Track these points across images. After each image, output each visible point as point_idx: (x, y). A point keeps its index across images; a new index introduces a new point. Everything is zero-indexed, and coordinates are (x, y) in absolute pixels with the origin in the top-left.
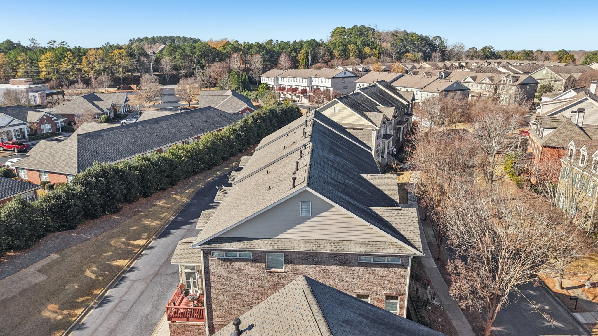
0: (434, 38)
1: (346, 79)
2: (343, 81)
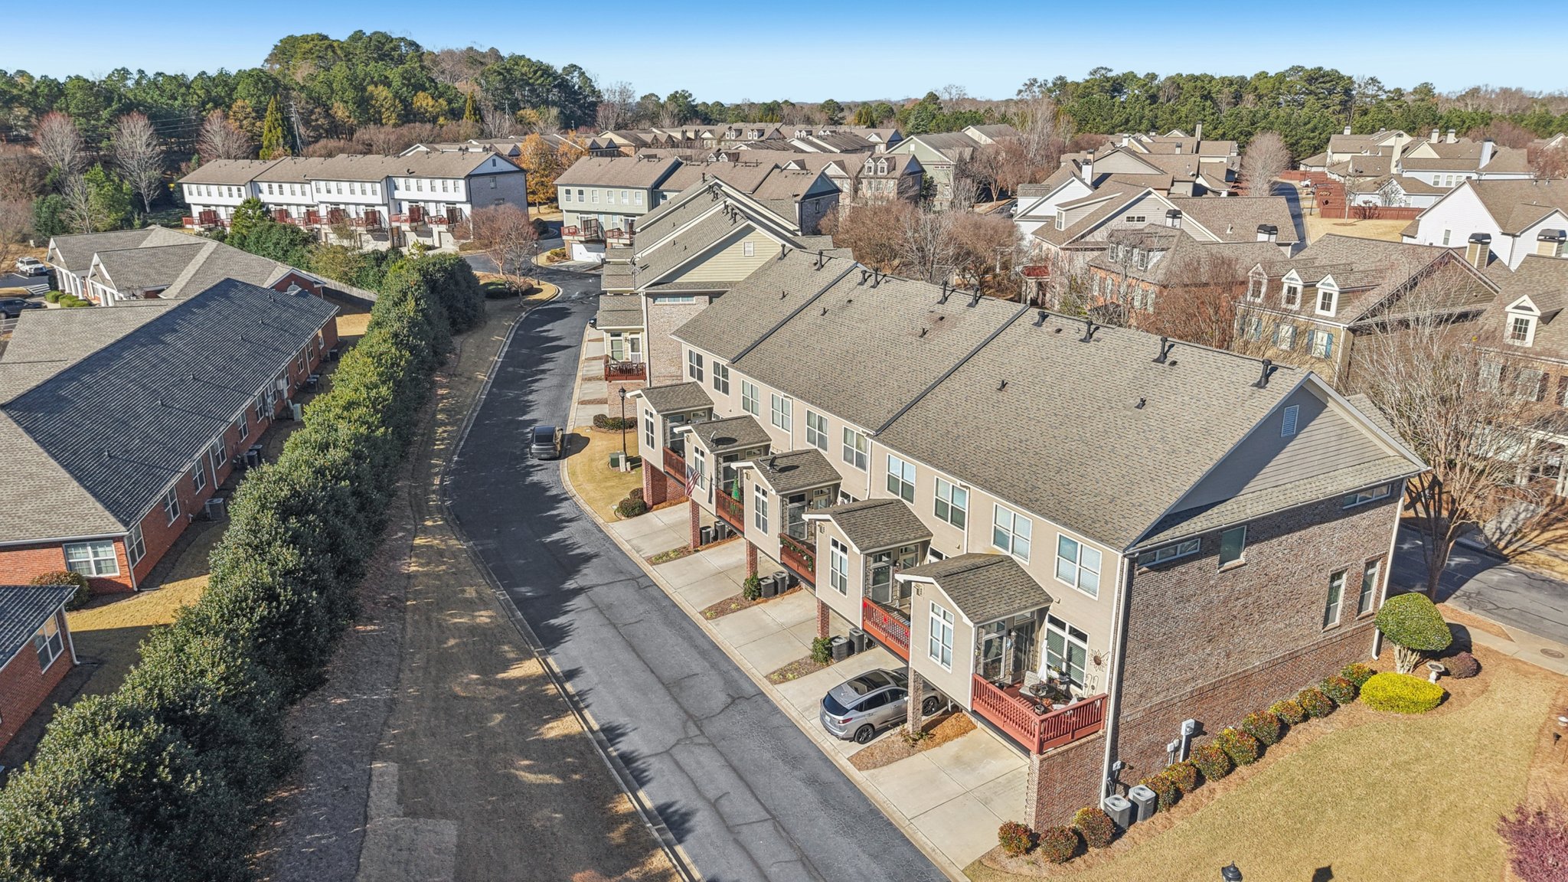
0: (565, 69)
1: (499, 178)
2: (492, 185)
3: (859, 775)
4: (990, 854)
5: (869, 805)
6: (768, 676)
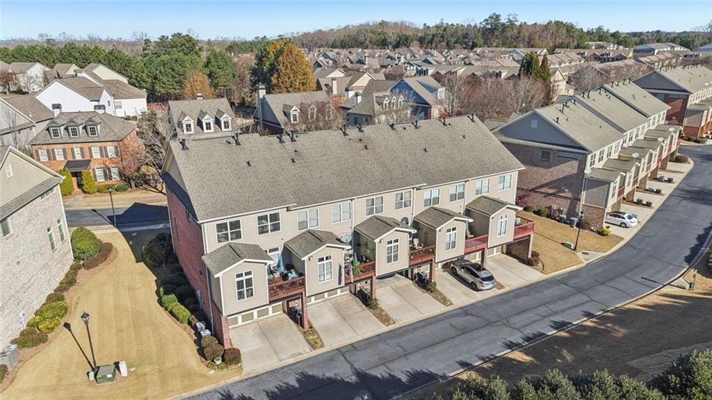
3: (507, 289)
4: (536, 269)
5: (523, 288)
6: (447, 306)
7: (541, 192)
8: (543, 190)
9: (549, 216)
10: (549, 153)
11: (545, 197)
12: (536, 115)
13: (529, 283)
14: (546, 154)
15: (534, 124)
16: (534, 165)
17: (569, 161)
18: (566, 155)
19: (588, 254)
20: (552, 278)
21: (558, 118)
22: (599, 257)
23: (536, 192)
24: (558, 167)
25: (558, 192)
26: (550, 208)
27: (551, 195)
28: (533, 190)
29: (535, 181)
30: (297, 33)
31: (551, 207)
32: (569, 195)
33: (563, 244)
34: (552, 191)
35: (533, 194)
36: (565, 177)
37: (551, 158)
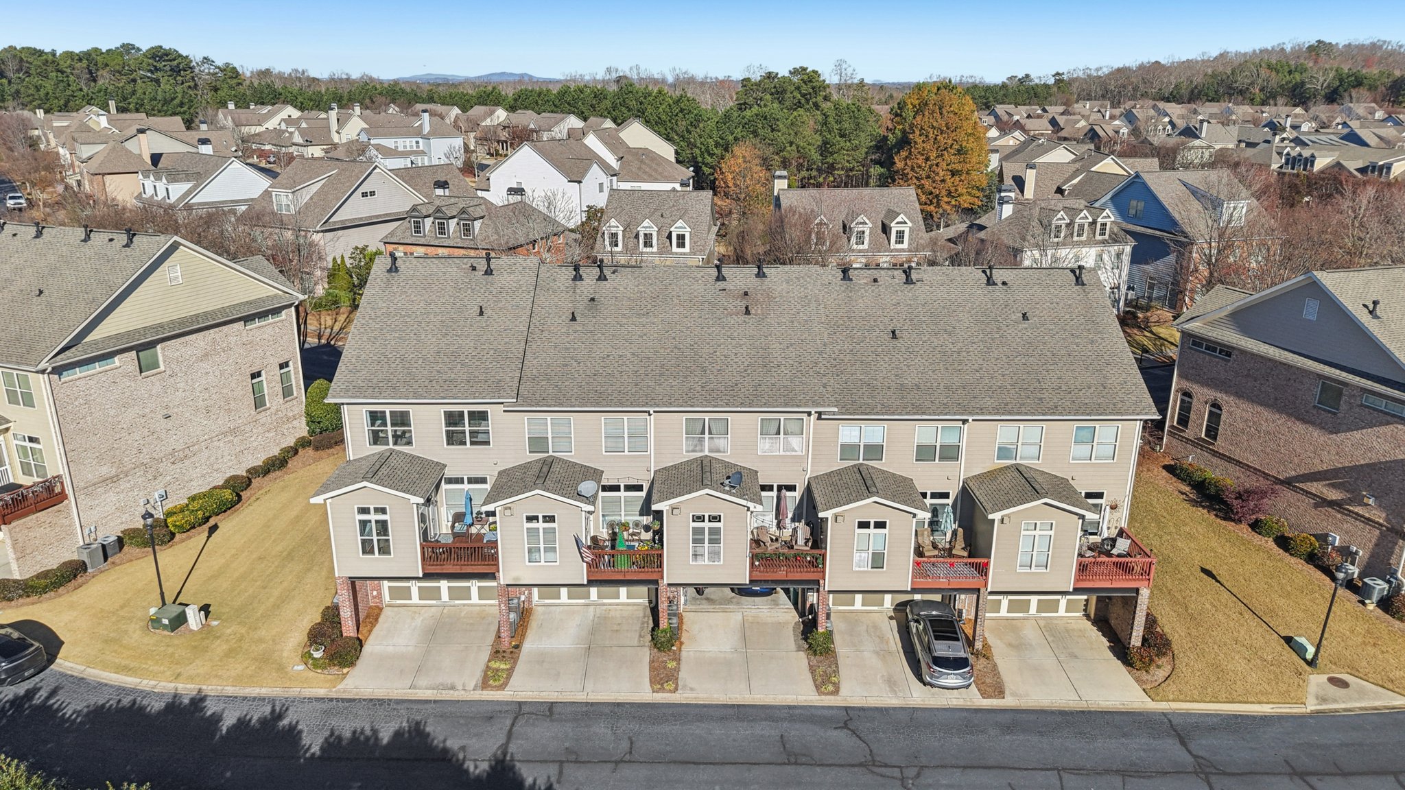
3: (1008, 702)
4: (1138, 680)
5: (1052, 713)
6: (820, 693)
7: (1307, 493)
8: (1315, 487)
9: (1312, 559)
10: (1340, 393)
11: (1316, 506)
12: (1316, 289)
13: (1081, 705)
14: (1332, 392)
15: (1311, 311)
16: (1298, 419)
17: (1388, 423)
18: (1382, 404)
19: (1344, 684)
20: (1164, 714)
21: (1375, 303)
22: (1377, 704)
23: (1295, 489)
24: (1357, 435)
25: (1351, 501)
26: (1323, 538)
27: (1331, 504)
28: (1288, 483)
29: (1296, 460)
30: (1097, 70)
31: (1327, 535)
32: (1379, 516)
33: (1288, 640)
34: (1334, 495)
35: (1288, 494)
36: (1371, 466)
37: (1344, 406)
